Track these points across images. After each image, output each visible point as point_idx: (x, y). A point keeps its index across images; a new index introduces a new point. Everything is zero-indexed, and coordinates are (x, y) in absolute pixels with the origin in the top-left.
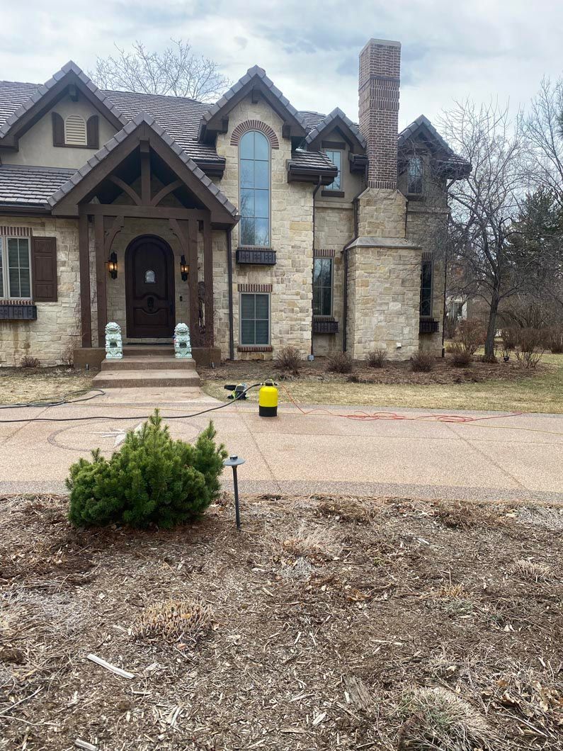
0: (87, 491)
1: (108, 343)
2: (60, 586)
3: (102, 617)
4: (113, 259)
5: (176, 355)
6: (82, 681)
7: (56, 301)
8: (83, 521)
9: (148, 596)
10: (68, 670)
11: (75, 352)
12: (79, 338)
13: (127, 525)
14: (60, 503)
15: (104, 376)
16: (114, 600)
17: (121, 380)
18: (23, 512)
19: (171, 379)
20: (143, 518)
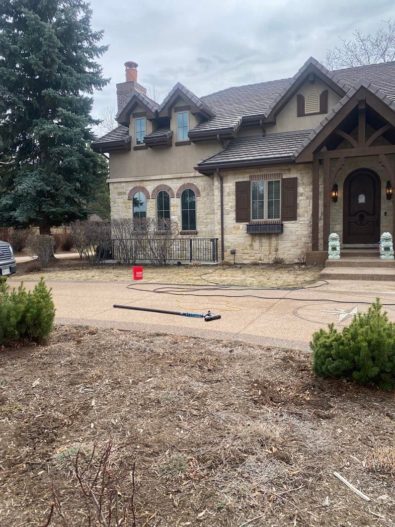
0: (326, 352)
1: (330, 248)
2: (310, 416)
3: (341, 446)
4: (335, 189)
5: (381, 256)
6: (331, 490)
7: (296, 220)
8: (323, 373)
9: (376, 440)
10: (320, 479)
11: (307, 254)
12: (310, 245)
13: (354, 382)
14: (304, 357)
15: (327, 271)
16: (349, 436)
17: (340, 274)
18: (282, 359)
19: (378, 275)
20: (367, 379)
